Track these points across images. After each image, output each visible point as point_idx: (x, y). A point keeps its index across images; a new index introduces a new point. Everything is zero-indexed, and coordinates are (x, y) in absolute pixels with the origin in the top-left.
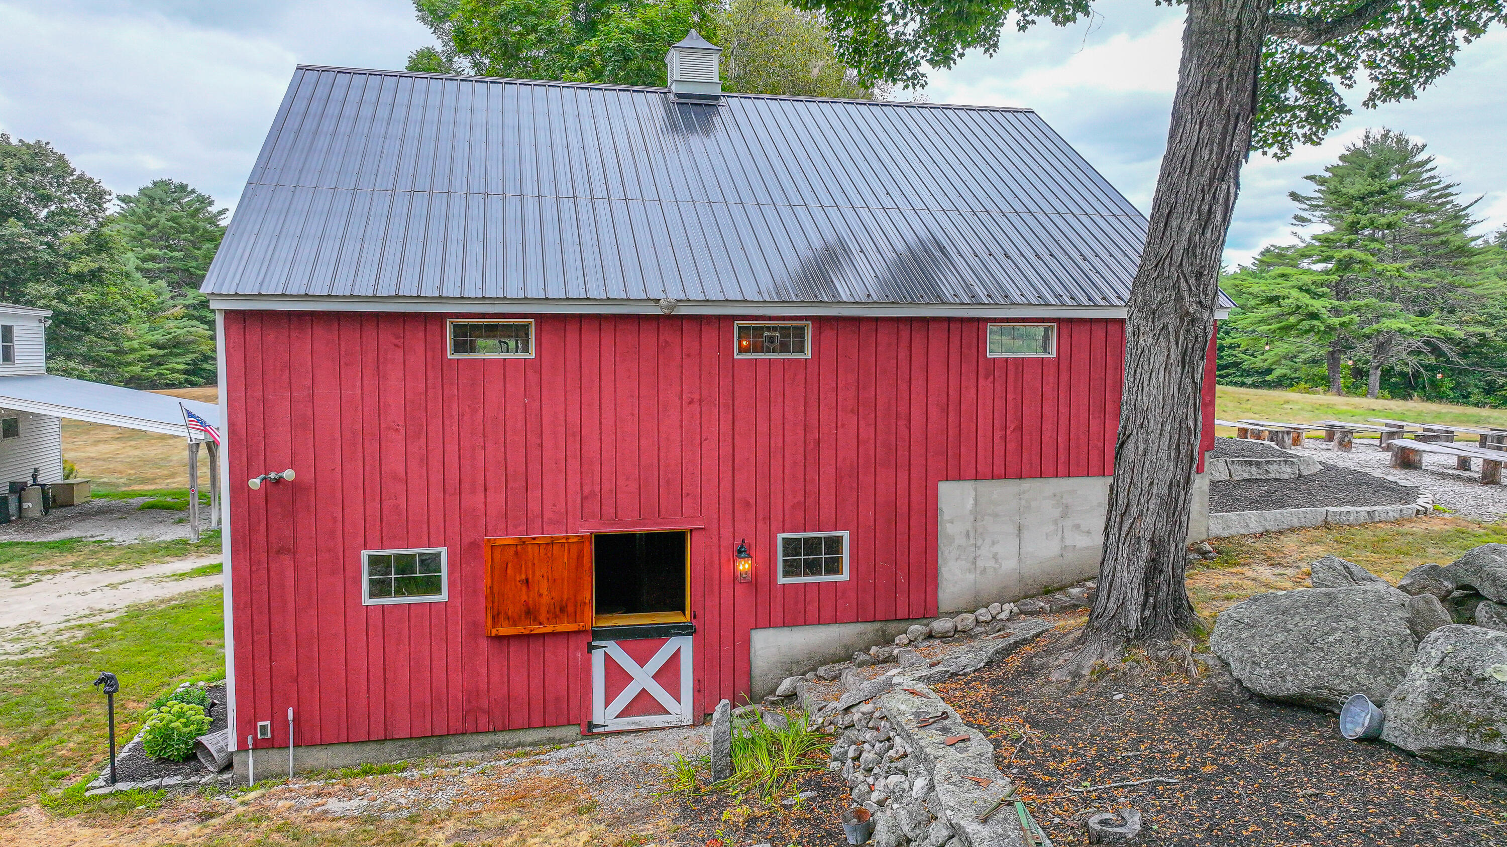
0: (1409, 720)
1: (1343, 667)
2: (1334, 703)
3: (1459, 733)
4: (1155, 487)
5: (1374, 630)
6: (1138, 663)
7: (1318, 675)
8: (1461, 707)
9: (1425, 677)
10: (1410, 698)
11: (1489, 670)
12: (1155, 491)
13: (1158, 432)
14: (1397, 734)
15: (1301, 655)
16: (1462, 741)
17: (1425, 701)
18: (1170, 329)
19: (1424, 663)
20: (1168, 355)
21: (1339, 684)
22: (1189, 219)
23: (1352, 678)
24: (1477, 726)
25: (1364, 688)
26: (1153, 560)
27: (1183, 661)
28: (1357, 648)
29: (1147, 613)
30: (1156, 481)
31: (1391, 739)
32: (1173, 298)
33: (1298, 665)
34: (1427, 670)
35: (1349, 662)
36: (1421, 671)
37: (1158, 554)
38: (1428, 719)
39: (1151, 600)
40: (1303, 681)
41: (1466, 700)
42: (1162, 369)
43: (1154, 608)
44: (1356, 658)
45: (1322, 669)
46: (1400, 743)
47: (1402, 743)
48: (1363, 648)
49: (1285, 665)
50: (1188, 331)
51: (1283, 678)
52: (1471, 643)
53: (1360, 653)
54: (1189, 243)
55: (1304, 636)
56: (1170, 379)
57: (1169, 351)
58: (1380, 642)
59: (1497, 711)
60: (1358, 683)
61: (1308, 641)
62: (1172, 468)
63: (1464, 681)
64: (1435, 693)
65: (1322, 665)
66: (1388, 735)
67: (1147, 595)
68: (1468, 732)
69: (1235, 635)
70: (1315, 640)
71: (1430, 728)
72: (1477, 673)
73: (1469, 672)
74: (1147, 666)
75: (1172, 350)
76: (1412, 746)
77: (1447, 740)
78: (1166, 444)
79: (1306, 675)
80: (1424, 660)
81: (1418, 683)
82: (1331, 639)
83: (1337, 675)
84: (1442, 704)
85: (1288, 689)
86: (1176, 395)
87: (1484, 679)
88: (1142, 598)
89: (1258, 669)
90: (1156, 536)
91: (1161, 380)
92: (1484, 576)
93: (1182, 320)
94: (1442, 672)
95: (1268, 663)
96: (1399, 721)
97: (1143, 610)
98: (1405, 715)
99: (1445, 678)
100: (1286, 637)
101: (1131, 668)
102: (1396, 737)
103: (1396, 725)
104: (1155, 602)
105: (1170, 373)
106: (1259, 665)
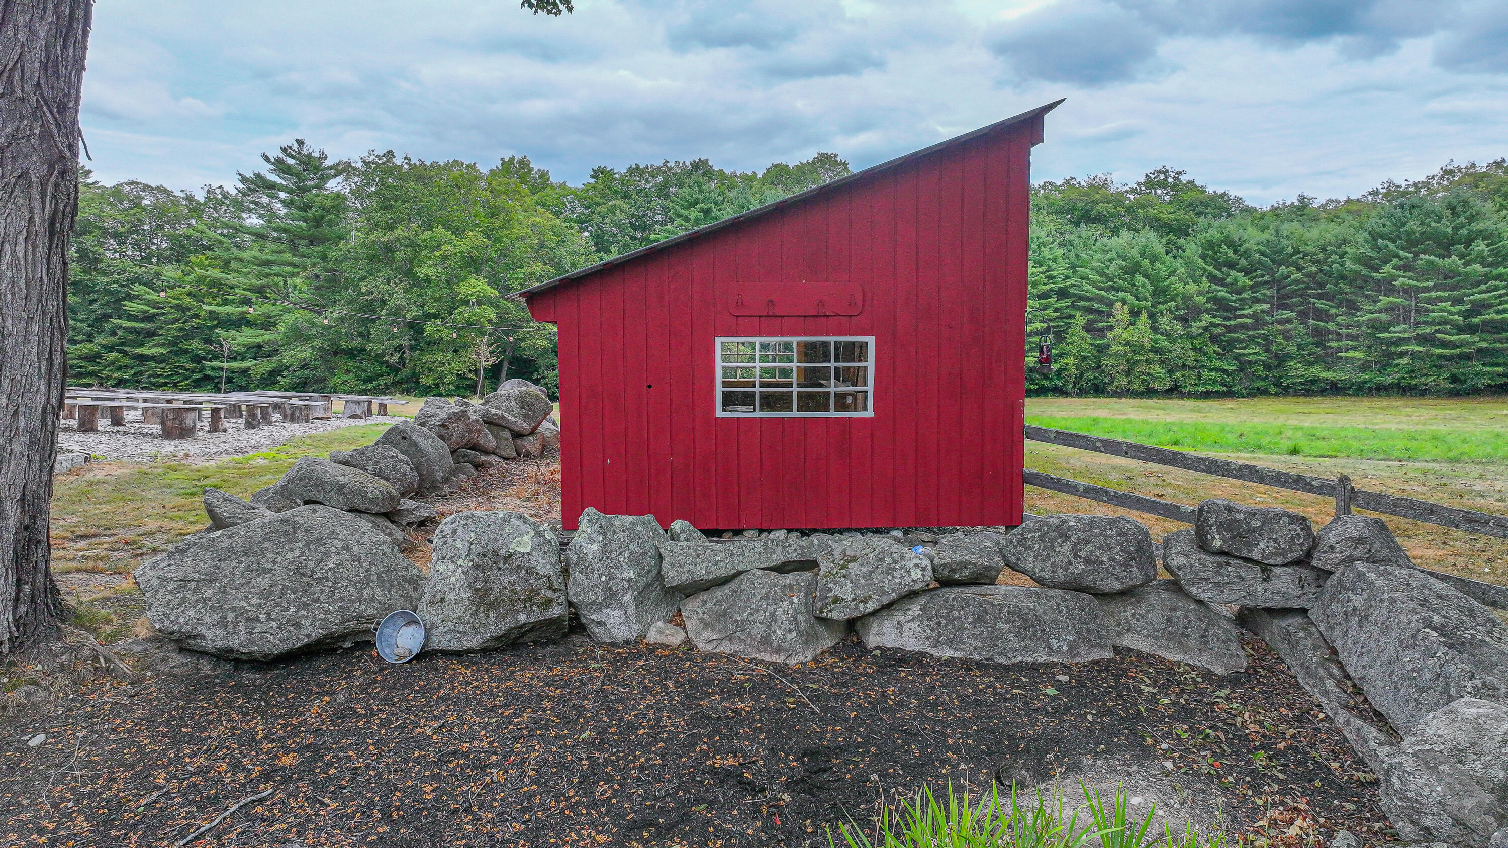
0: (460, 618)
1: (360, 591)
2: (367, 632)
3: (518, 612)
4: (22, 419)
5: (363, 544)
6: (35, 683)
7: (340, 607)
8: (505, 588)
9: (460, 570)
10: (451, 596)
11: (512, 546)
12: (22, 424)
13: (22, 334)
14: (449, 637)
15: (305, 593)
16: (522, 618)
17: (469, 594)
18: (34, 179)
19: (452, 557)
20: (30, 218)
21: (366, 609)
22: (42, 18)
23: (372, 599)
24: (530, 599)
25: (386, 606)
26: (26, 528)
27: (96, 659)
28: (362, 566)
29: (22, 609)
30: (21, 409)
31: (444, 646)
32: (37, 131)
33: (309, 605)
34: (459, 563)
35: (363, 583)
36: (452, 567)
37: (33, 518)
38: (482, 609)
39: (27, 589)
40: (325, 619)
41: (505, 580)
42: (21, 238)
43: (32, 601)
44: (365, 577)
45: (341, 599)
46: (455, 646)
47: (457, 645)
48: (366, 565)
49: (292, 610)
50: (56, 185)
51: (297, 626)
52: (489, 526)
53: (367, 571)
54: (48, 56)
55: (297, 571)
56: (34, 256)
57: (31, 211)
58: (375, 554)
59: (533, 581)
60: (379, 603)
61: (304, 575)
62: (43, 387)
63: (495, 563)
64: (474, 582)
65: (337, 596)
66: (440, 642)
67: (19, 583)
68: (525, 607)
69: (192, 598)
70: (313, 571)
71: (488, 617)
72: (503, 552)
73: (495, 553)
74: (52, 685)
75: (37, 210)
76: (473, 642)
77: (509, 623)
78: (34, 352)
79: (326, 612)
80: (450, 554)
81: (453, 579)
82: (330, 565)
83: (359, 600)
84: (486, 591)
85: (308, 636)
86: (45, 280)
87: (511, 556)
88: (12, 590)
89: (259, 625)
90: (27, 491)
91: (21, 255)
92: (327, 487)
93: (51, 167)
94: (472, 561)
95: (268, 614)
96: (449, 624)
97: (15, 608)
98: (453, 616)
99: (476, 567)
100: (271, 579)
101: (28, 694)
102: (450, 641)
103: (446, 629)
104: (33, 590)
105: (34, 247)
106: (258, 620)
